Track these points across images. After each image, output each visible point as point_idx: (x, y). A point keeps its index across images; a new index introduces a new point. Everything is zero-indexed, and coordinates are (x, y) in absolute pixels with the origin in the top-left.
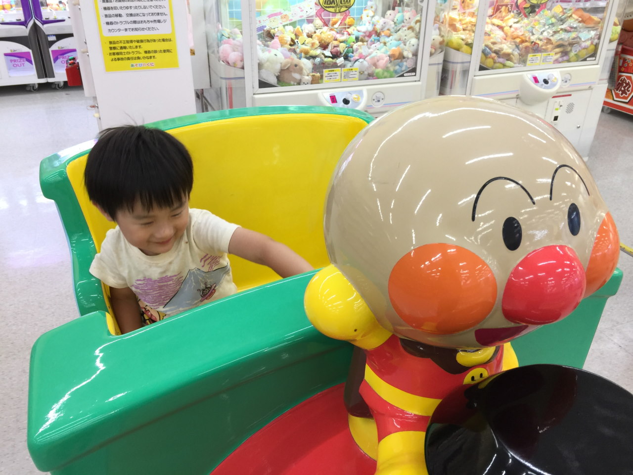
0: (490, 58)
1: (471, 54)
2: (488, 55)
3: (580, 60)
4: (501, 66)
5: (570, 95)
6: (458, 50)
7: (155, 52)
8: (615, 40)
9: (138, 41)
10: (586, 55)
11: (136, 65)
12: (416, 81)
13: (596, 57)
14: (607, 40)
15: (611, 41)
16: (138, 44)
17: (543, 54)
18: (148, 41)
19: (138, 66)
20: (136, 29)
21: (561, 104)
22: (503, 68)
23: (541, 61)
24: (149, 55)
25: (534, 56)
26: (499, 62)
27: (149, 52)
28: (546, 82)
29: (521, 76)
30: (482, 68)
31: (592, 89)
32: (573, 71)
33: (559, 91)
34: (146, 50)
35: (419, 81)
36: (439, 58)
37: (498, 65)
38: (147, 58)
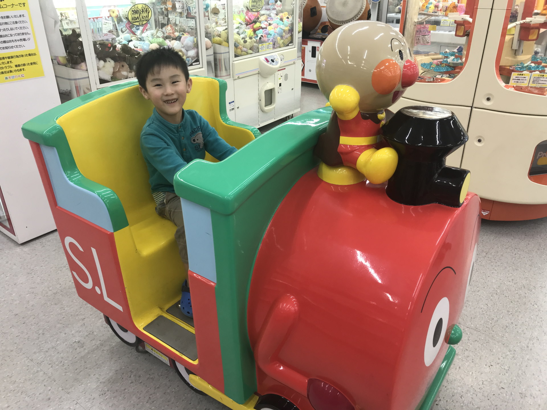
0: (239, 48)
1: (229, 47)
2: (237, 47)
3: (286, 45)
4: (246, 53)
5: (285, 69)
6: (220, 44)
7: (24, 65)
8: (301, 31)
9: (9, 58)
10: (288, 42)
11: (10, 77)
12: (200, 68)
13: (293, 43)
14: (297, 32)
15: (299, 32)
16: (9, 60)
17: (267, 43)
18: (17, 57)
19: (11, 78)
20: (7, 48)
21: (281, 75)
22: (247, 55)
23: (267, 48)
24: (19, 68)
25: (262, 45)
26: (244, 51)
27: (19, 66)
28: (273, 61)
29: (259, 58)
30: (236, 56)
31: (295, 64)
32: (284, 53)
33: (281, 66)
34: (16, 64)
35: (202, 68)
36: (211, 52)
37: (244, 53)
38: (18, 70)
